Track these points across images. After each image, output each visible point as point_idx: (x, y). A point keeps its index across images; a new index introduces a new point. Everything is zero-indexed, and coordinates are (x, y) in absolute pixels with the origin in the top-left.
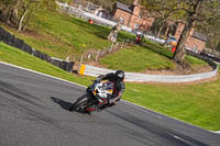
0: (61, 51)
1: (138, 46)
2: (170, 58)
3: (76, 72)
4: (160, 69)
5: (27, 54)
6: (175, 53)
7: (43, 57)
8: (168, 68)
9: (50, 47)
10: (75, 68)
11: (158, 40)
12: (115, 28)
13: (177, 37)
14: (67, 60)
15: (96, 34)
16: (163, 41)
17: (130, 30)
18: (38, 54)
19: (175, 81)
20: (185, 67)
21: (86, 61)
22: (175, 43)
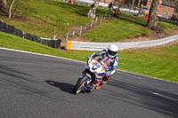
0: (48, 32)
1: (115, 19)
2: (145, 26)
3: (63, 48)
4: (137, 37)
5: (18, 37)
6: (148, 21)
7: (34, 38)
8: (144, 35)
9: (39, 29)
10: (62, 45)
11: (132, 11)
12: (93, 6)
13: (149, 6)
14: (55, 39)
15: (77, 12)
16: (137, 12)
17: (107, 5)
18: (28, 37)
19: (151, 45)
20: (158, 32)
21: (71, 37)
22: (147, 12)
